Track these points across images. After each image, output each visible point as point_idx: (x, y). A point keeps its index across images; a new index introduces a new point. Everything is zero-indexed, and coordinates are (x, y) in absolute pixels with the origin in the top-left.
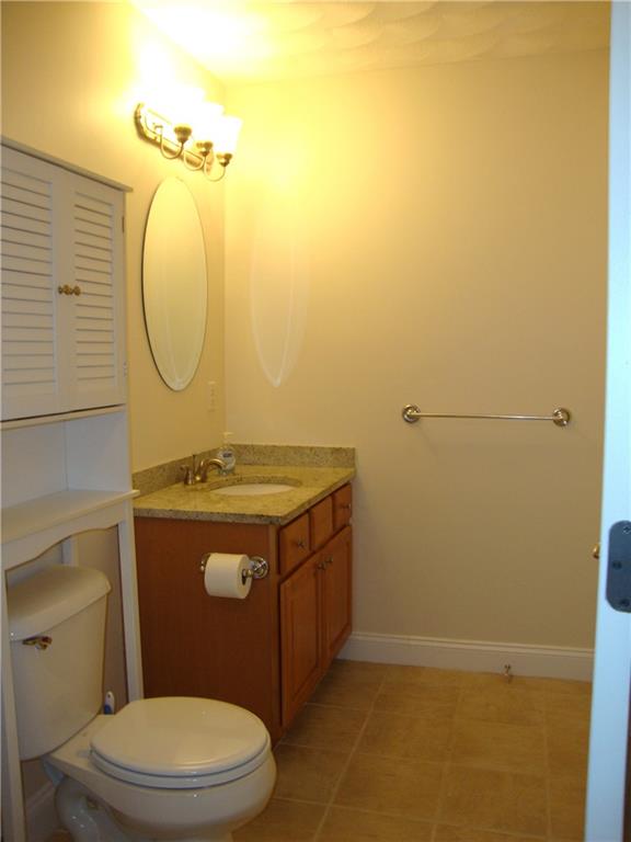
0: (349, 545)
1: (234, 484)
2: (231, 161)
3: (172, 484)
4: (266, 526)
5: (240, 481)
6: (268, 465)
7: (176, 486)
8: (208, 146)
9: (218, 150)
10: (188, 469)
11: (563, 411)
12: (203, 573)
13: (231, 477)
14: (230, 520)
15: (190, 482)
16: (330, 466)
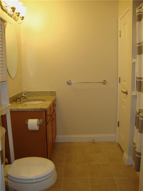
0: (55, 114)
1: (27, 101)
2: (24, 19)
3: (13, 102)
4: (43, 111)
5: (29, 101)
6: (34, 96)
7: (14, 103)
8: (19, 13)
9: (21, 15)
10: (16, 98)
11: (104, 81)
12: (27, 124)
13: (26, 100)
14: (33, 110)
15: (17, 101)
16: (50, 96)
